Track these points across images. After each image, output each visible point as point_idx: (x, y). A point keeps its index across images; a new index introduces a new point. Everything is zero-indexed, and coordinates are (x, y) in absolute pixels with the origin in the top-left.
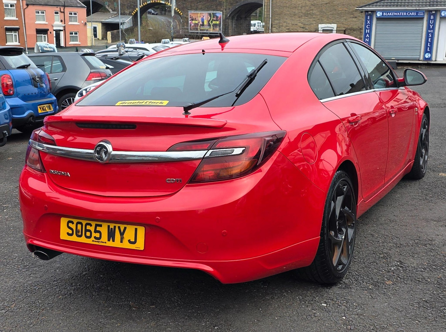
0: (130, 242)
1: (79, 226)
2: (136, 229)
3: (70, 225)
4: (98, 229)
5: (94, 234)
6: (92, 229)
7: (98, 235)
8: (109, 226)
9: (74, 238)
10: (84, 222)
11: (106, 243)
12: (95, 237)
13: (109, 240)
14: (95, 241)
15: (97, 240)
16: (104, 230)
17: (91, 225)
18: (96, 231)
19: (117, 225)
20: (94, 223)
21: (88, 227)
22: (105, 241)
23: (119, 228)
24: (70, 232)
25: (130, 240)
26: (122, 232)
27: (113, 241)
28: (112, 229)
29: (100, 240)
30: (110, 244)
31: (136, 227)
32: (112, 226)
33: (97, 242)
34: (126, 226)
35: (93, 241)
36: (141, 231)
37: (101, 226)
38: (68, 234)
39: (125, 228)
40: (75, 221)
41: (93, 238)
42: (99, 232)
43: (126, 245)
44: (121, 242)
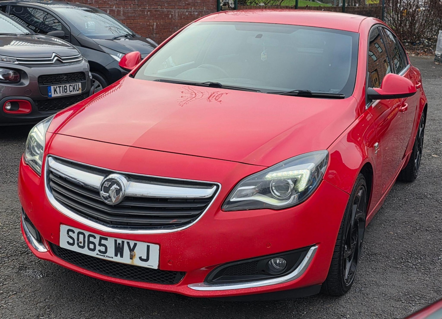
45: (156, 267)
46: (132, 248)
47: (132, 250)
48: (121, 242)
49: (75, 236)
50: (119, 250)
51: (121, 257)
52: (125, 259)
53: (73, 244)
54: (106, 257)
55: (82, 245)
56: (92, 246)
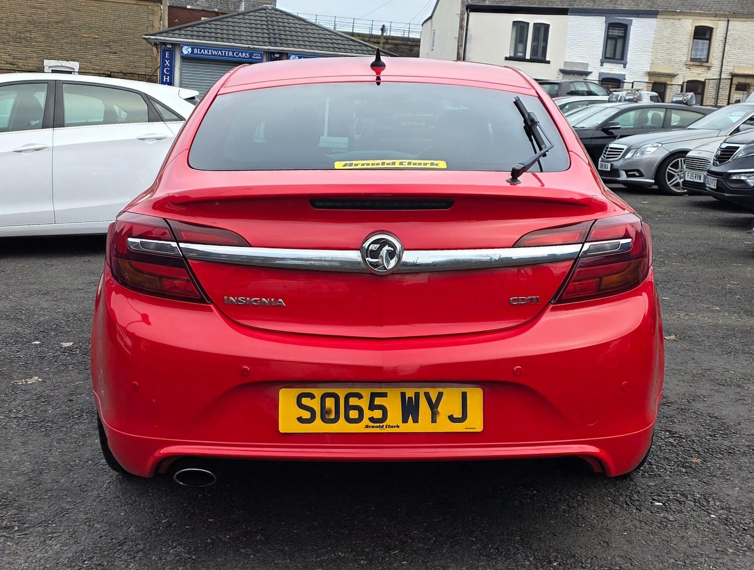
0: (451, 418)
1: (330, 403)
2: (464, 395)
3: (305, 401)
4: (378, 401)
5: (368, 414)
6: (364, 403)
7: (378, 414)
8: (403, 395)
9: (318, 426)
10: (342, 393)
11: (398, 426)
12: (372, 419)
13: (405, 420)
14: (373, 427)
15: (378, 425)
16: (393, 403)
17: (360, 396)
18: (372, 407)
19: (422, 391)
20: (366, 393)
21: (353, 401)
22: (395, 422)
23: (427, 396)
24: (307, 415)
25: (452, 415)
26: (434, 403)
27: (416, 420)
28: (410, 398)
29: (385, 424)
30: (410, 427)
31: (464, 390)
32: (410, 393)
33: (377, 427)
34: (441, 390)
35: (367, 426)
36: (476, 397)
37: (384, 395)
38: (300, 420)
39: (440, 395)
40: (318, 392)
41: (365, 421)
42: (383, 408)
43: (444, 426)
44: (434, 420)
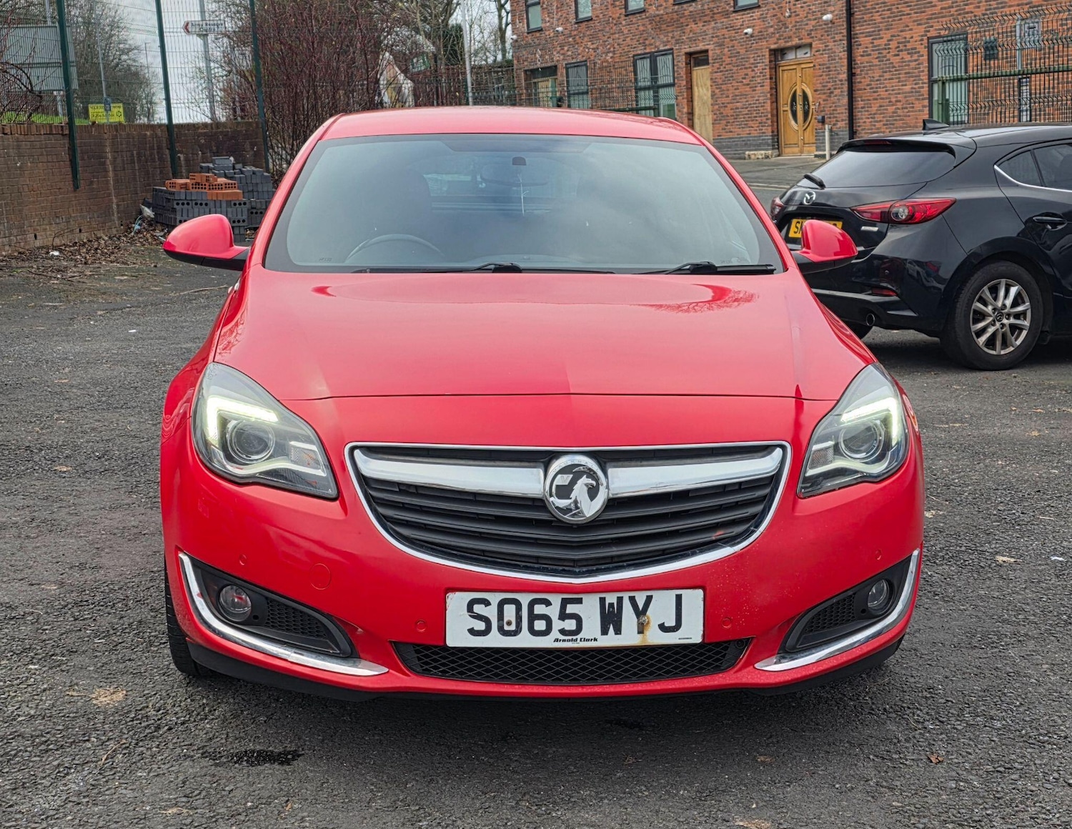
45: (697, 639)
46: (641, 609)
47: (640, 613)
48: (615, 601)
49: (491, 612)
50: (611, 619)
51: (616, 634)
52: (628, 637)
53: (486, 632)
54: (581, 641)
55: (513, 627)
56: (540, 625)
